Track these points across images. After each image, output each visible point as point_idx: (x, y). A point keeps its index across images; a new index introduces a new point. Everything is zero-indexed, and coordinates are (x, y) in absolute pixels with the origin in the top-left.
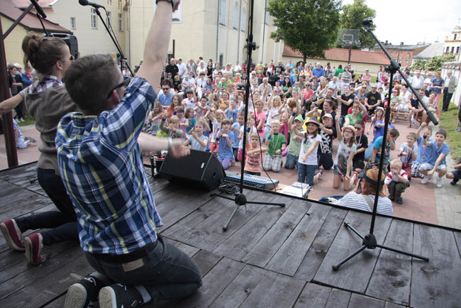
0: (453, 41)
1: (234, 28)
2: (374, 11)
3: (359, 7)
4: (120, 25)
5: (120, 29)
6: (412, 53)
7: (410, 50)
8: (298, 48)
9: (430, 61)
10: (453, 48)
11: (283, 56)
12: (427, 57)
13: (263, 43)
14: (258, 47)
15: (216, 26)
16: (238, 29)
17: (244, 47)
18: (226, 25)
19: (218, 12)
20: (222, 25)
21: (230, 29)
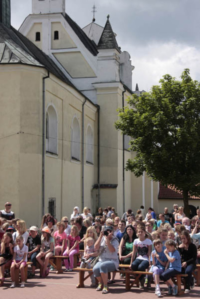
11: (159, 199)
13: (124, 180)
14: (115, 186)
15: (41, 156)
16: (80, 160)
17: (92, 188)
18: (58, 154)
19: (43, 134)
20: (52, 153)
21: (65, 160)
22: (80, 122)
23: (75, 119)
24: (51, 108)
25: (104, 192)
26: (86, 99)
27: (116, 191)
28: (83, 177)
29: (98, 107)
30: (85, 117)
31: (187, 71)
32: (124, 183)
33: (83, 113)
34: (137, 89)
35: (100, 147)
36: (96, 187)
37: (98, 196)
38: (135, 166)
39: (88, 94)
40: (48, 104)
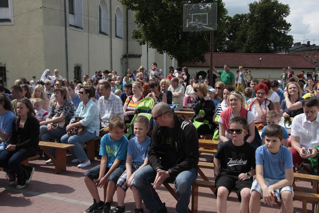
13: (148, 51)
14: (140, 56)
16: (109, 34)
17: (122, 57)
18: (83, 28)
19: (65, 10)
20: (76, 27)
21: (91, 34)
25: (131, 60)
27: (140, 60)
28: (111, 49)
32: (147, 54)
35: (129, 25)
36: (125, 56)
37: (127, 63)
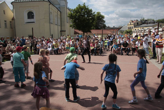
0: (130, 25)
1: (56, 25)
2: (104, 16)
3: (99, 15)
4: (11, 26)
5: (11, 27)
6: (118, 29)
7: (117, 29)
8: (81, 30)
9: (125, 32)
10: (131, 27)
11: (74, 34)
12: (123, 30)
13: (67, 29)
14: (65, 31)
15: (49, 24)
20: (52, 23)
21: (54, 25)
22: (57, 15)
23: (56, 15)
24: (51, 12)
25: (63, 32)
26: (58, 10)
28: (58, 29)
29: (61, 12)
30: (58, 15)
31: (84, 3)
33: (58, 13)
34: (69, 8)
35: (62, 22)
36: (61, 31)
37: (61, 33)
38: (72, 26)
39: (59, 9)
40: (50, 11)
